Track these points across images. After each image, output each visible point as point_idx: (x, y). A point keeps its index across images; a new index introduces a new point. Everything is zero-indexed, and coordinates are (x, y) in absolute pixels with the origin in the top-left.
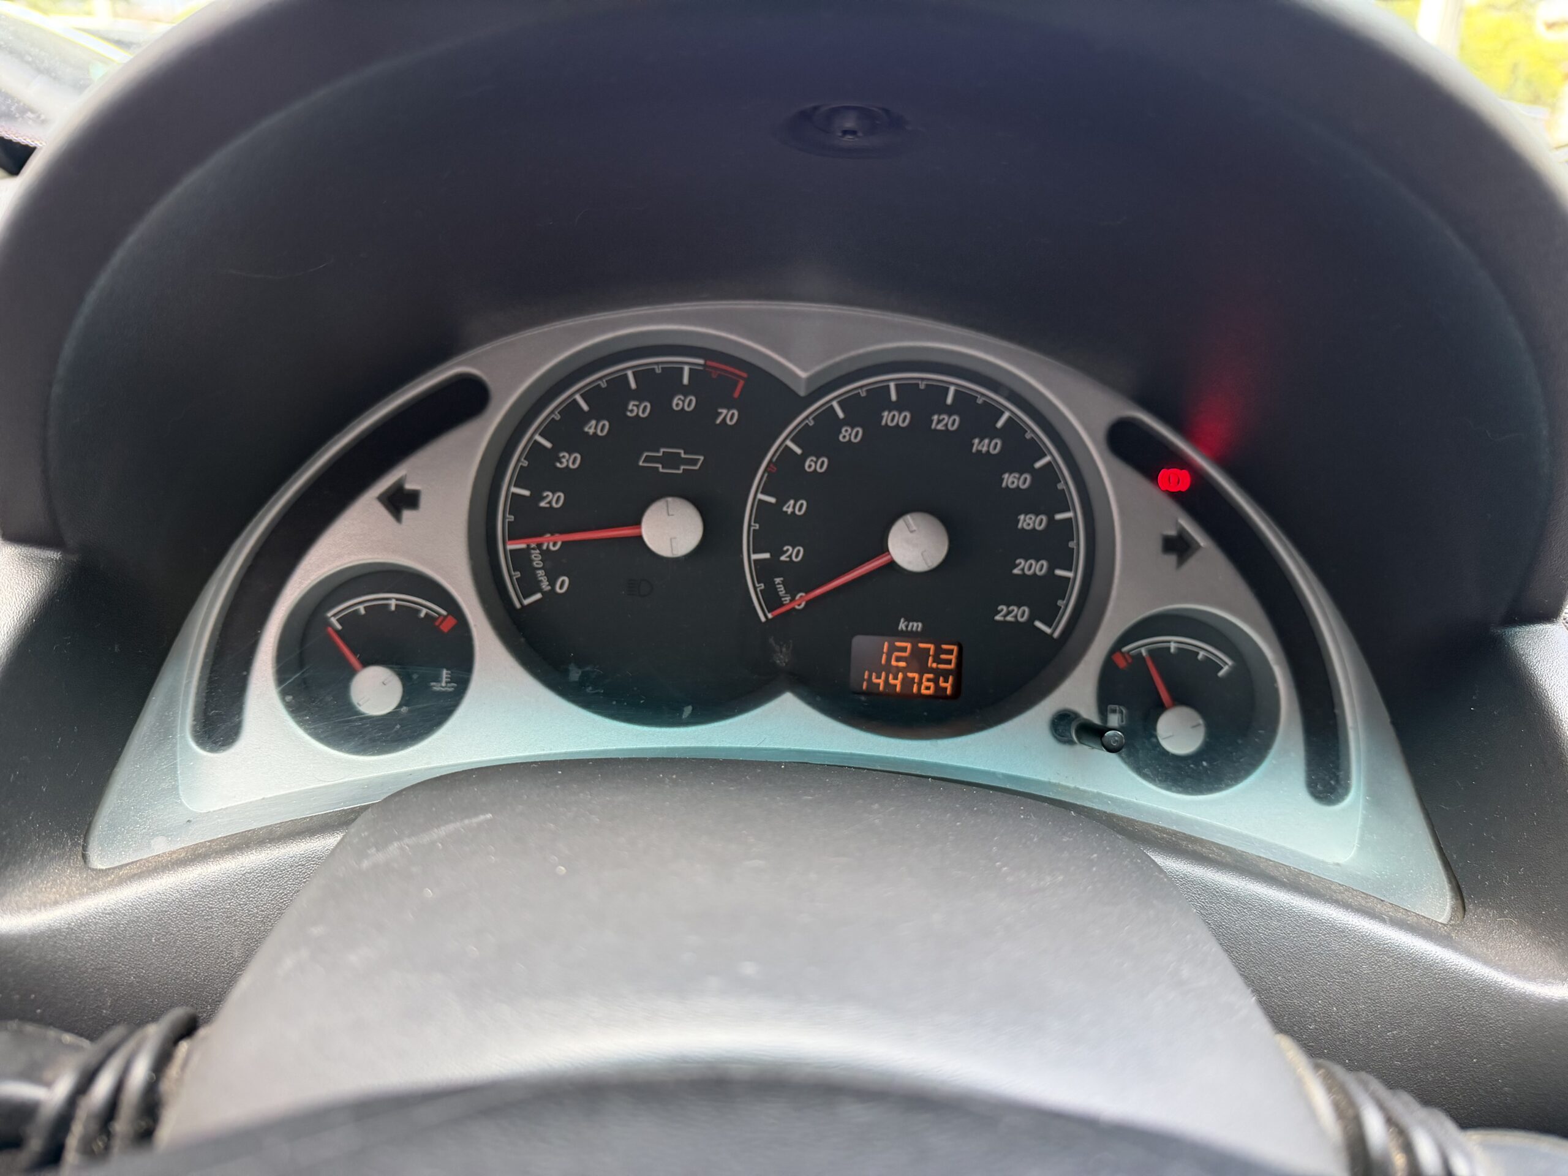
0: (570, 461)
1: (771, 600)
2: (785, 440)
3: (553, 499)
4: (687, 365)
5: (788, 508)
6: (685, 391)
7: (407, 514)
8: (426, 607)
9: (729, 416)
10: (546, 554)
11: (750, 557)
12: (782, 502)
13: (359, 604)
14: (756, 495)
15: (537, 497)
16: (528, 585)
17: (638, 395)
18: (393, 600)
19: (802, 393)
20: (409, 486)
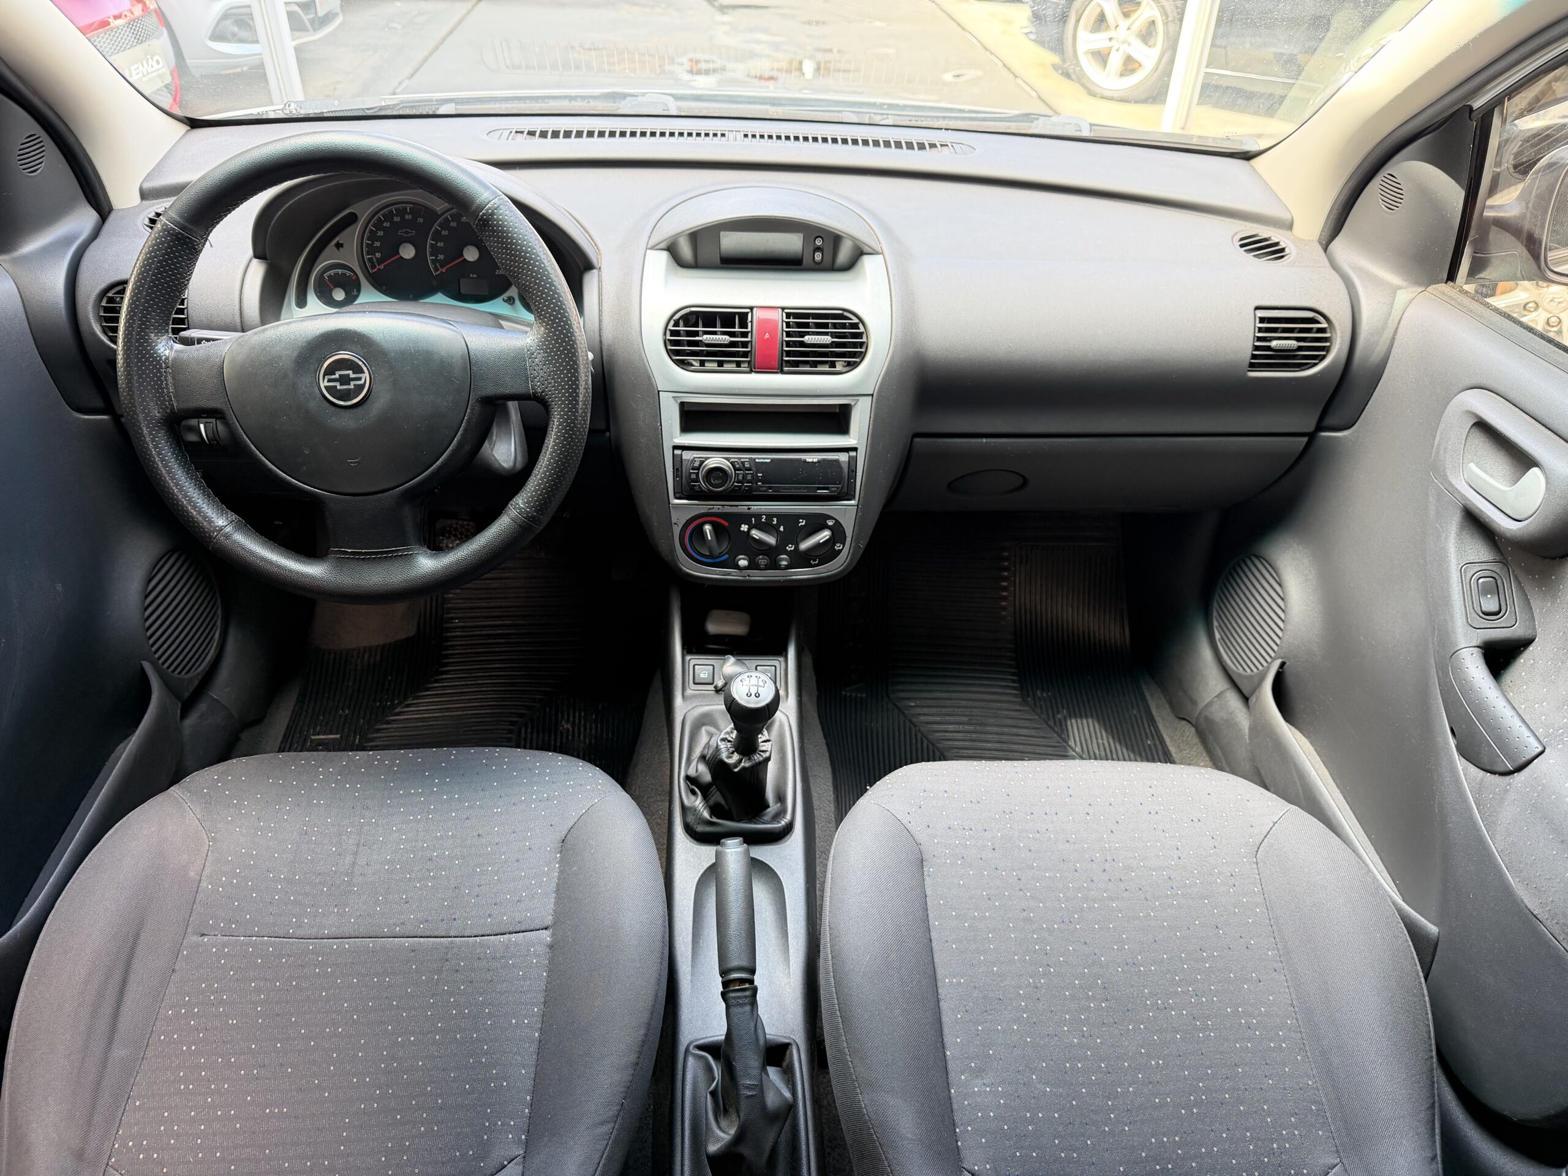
0: (380, 233)
1: (436, 270)
2: (436, 226)
3: (377, 244)
4: (409, 206)
5: (438, 245)
6: (408, 214)
7: (341, 249)
8: (348, 273)
9: (421, 220)
10: (377, 258)
11: (430, 258)
12: (437, 243)
13: (332, 272)
14: (429, 241)
15: (373, 243)
16: (373, 267)
17: (397, 215)
18: (340, 271)
19: (439, 213)
20: (340, 242)
